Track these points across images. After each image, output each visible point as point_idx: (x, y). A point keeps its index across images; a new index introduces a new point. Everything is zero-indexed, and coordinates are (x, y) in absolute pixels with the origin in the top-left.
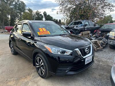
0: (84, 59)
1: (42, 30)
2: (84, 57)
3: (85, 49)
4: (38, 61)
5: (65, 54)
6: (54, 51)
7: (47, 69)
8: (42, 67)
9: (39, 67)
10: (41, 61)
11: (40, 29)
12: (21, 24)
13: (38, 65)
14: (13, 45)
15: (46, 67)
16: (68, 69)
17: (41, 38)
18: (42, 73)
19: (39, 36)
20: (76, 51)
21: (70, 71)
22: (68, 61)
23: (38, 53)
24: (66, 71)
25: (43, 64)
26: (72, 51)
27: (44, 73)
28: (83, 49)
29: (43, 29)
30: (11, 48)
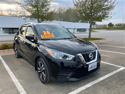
0: (88, 65)
1: (46, 34)
2: (87, 63)
3: (88, 55)
4: (40, 65)
5: (67, 59)
6: (56, 55)
7: (48, 74)
8: (43, 72)
9: (40, 71)
10: (43, 65)
11: (43, 32)
12: (26, 26)
13: (40, 69)
14: (17, 48)
15: (47, 72)
16: (69, 75)
17: (44, 41)
18: (43, 79)
19: (42, 39)
20: (78, 56)
21: (72, 77)
22: (71, 67)
23: (40, 57)
24: (68, 78)
25: (44, 69)
26: (74, 56)
27: (44, 78)
28: (87, 54)
29: (47, 32)
30: (15, 51)
